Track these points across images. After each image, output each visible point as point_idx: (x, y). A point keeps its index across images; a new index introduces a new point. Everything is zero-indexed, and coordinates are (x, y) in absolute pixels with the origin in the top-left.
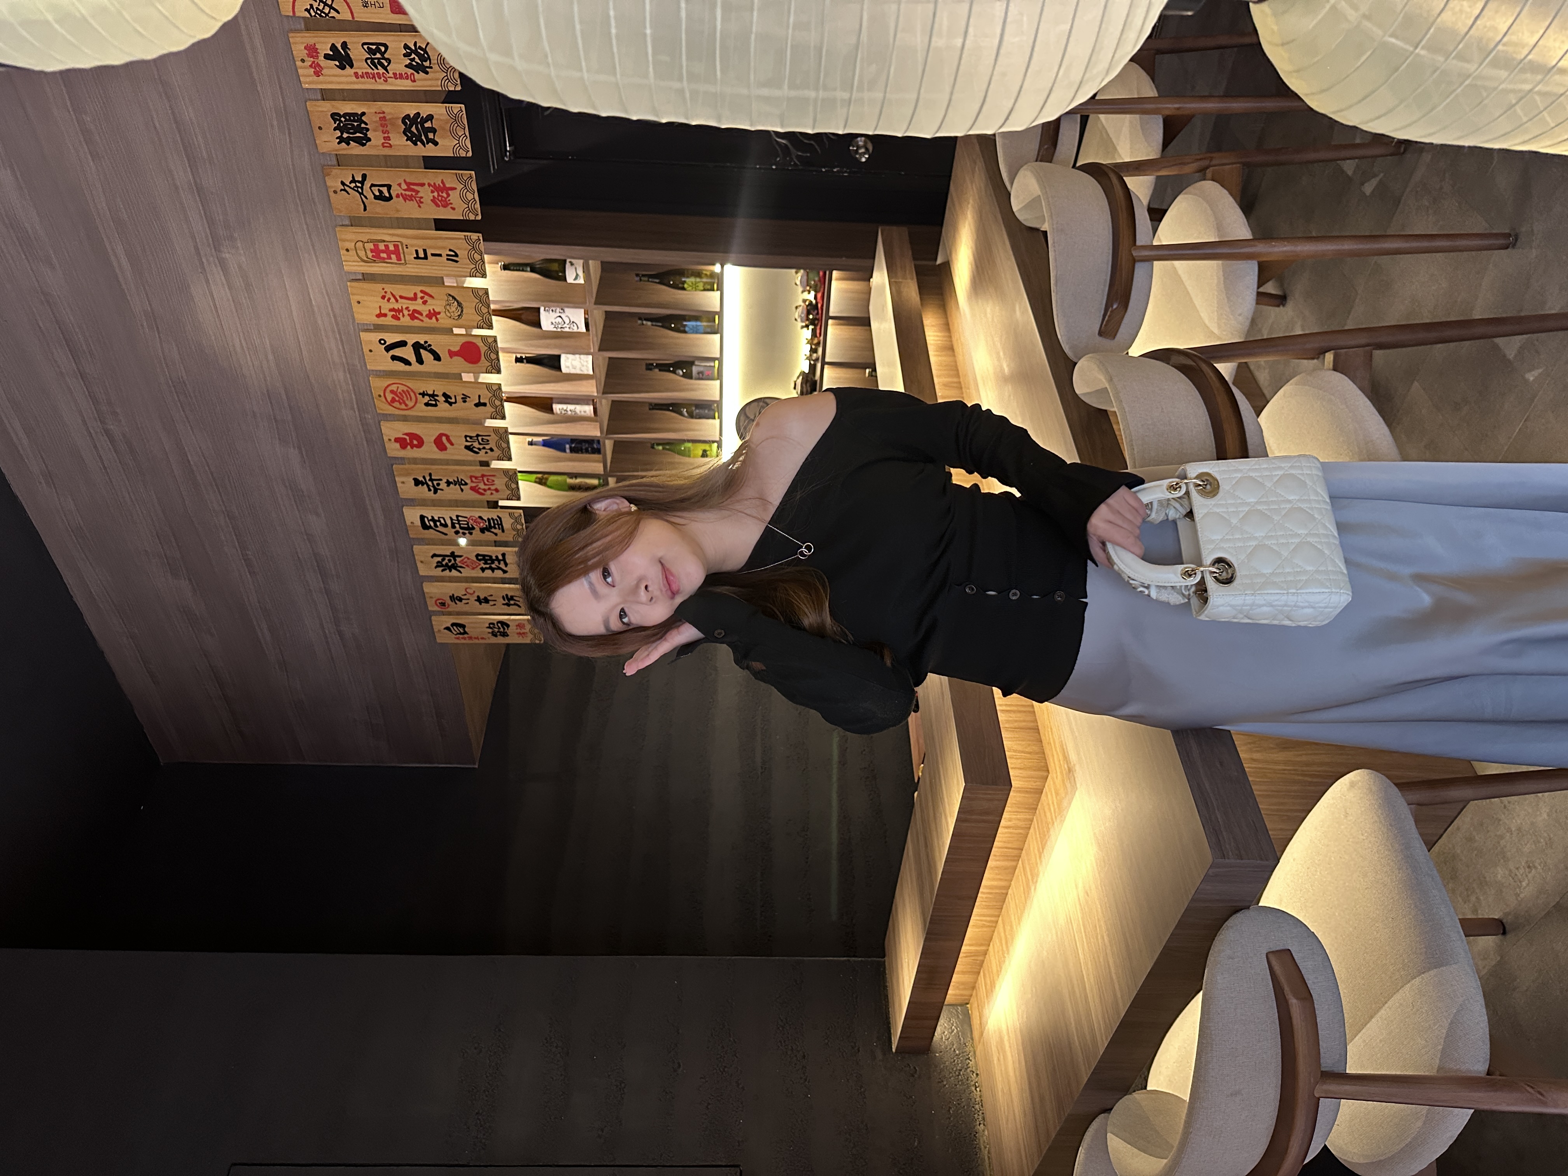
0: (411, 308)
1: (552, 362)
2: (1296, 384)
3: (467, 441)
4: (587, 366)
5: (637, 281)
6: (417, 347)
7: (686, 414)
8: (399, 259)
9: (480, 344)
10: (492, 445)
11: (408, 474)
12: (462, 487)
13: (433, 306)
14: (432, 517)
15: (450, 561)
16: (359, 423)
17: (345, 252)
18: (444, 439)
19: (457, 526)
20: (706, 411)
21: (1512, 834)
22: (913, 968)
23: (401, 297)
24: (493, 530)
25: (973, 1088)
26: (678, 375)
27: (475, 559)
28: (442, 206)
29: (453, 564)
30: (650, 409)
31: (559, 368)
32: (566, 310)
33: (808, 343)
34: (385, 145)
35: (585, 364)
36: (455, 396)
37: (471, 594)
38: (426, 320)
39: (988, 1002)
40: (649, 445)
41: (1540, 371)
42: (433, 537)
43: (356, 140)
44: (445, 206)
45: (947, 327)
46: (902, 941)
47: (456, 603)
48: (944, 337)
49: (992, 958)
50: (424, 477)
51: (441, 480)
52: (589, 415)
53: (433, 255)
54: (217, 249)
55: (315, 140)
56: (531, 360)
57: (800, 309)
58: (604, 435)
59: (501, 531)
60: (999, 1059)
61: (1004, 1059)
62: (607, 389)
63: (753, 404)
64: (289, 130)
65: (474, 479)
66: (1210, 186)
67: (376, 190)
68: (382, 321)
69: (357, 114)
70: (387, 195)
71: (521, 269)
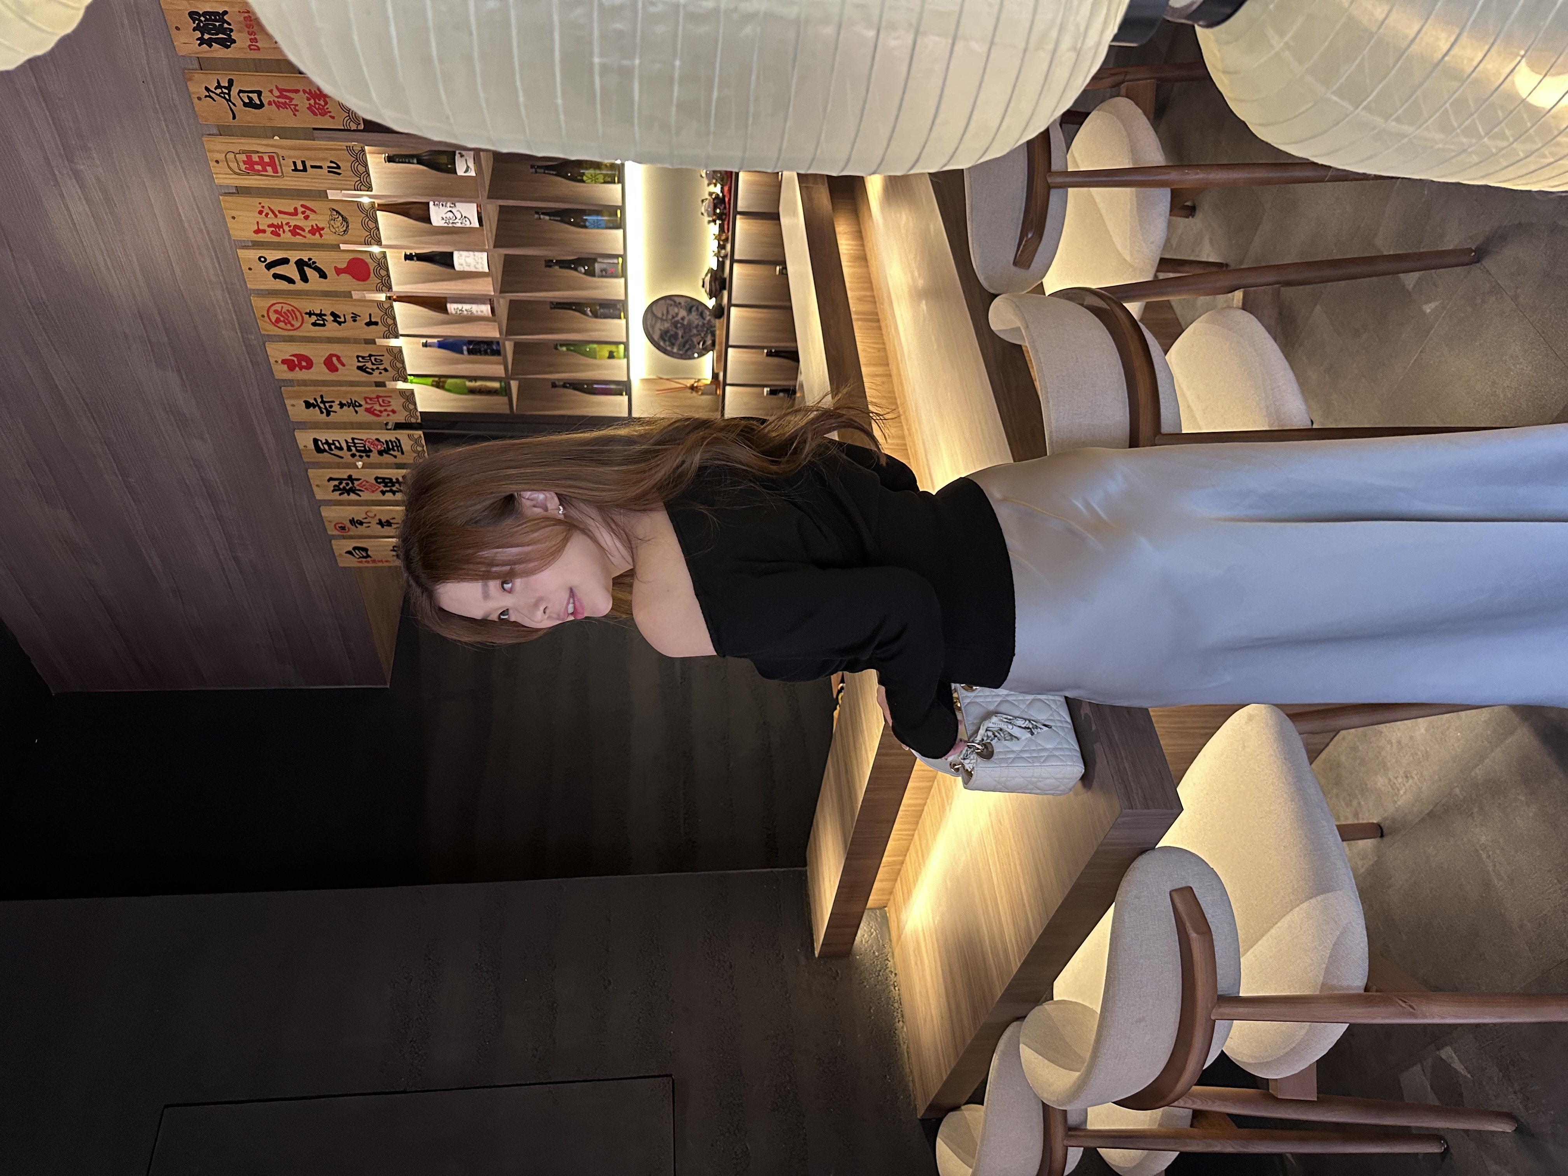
0: (292, 224)
1: (445, 260)
2: (1206, 322)
3: (359, 361)
4: (481, 263)
5: (532, 173)
6: (300, 264)
7: (590, 314)
8: (276, 171)
9: (369, 260)
10: (386, 365)
11: (297, 397)
12: (356, 408)
13: (316, 220)
14: (326, 440)
15: (347, 484)
16: (242, 344)
17: (215, 164)
18: (334, 359)
19: (353, 449)
20: (611, 311)
21: (1392, 746)
22: (834, 882)
23: (280, 212)
24: (392, 452)
25: (892, 988)
26: (580, 272)
27: (374, 482)
28: (320, 114)
29: (351, 488)
30: (551, 308)
31: (452, 266)
32: (457, 204)
33: (716, 238)
34: (252, 47)
35: (480, 261)
36: (344, 316)
37: (371, 517)
38: (309, 236)
39: (906, 908)
40: (552, 346)
41: (1437, 303)
42: (327, 460)
43: (221, 42)
44: (323, 115)
45: (860, 235)
46: (823, 854)
47: (357, 527)
48: (857, 245)
49: (909, 868)
50: (315, 399)
51: (333, 402)
52: (486, 315)
53: (312, 167)
54: (71, 161)
55: (172, 41)
56: (421, 257)
57: (706, 203)
58: (504, 336)
59: (400, 453)
60: (916, 964)
61: (921, 962)
62: (504, 287)
63: (660, 302)
64: (142, 29)
65: (368, 400)
66: (1124, 104)
67: (244, 96)
68: (261, 237)
69: (218, 13)
70: (258, 103)
71: (407, 161)
